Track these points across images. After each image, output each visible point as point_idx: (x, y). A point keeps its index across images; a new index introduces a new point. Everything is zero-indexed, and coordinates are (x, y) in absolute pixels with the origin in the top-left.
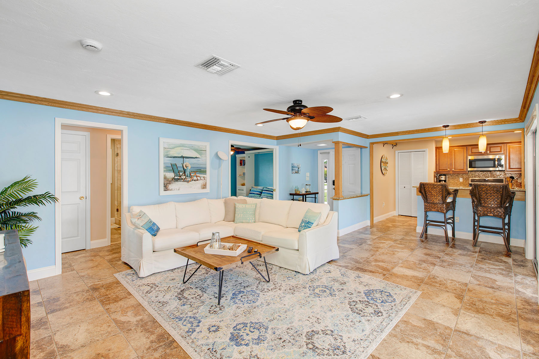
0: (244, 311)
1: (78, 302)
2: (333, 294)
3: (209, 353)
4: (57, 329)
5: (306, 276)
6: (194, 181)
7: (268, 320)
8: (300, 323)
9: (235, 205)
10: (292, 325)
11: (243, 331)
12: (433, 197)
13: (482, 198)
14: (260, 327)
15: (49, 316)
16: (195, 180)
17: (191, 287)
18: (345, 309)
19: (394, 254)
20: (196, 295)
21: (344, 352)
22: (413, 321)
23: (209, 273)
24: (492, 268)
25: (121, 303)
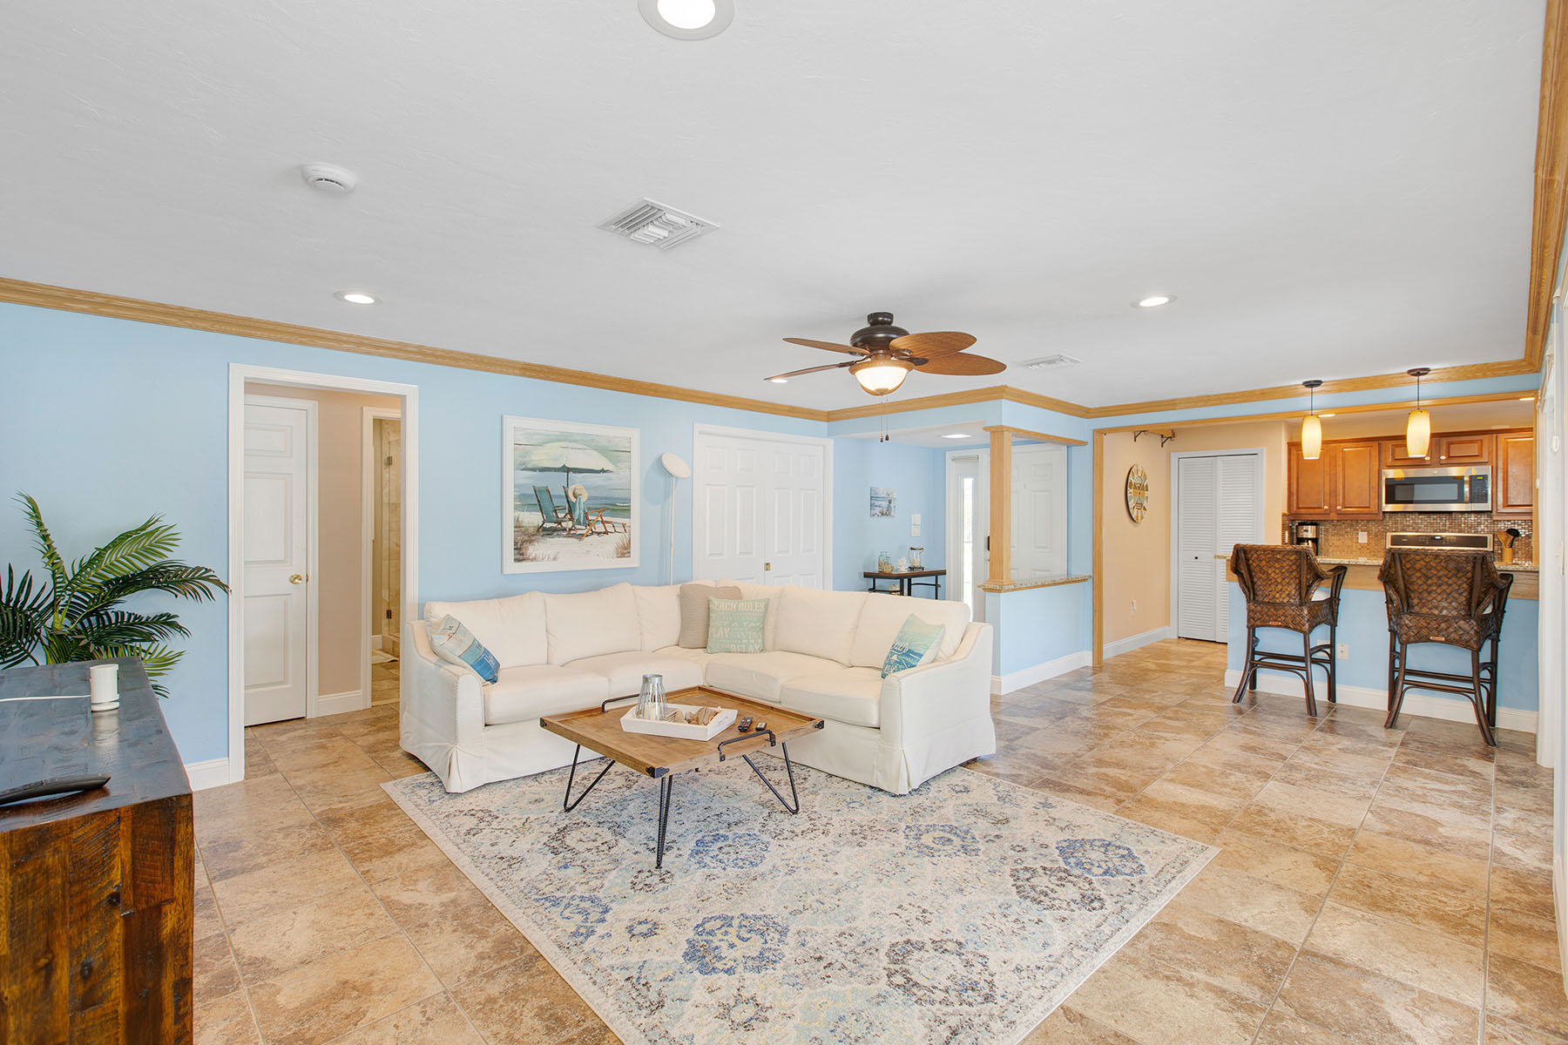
0: (725, 887)
1: (290, 854)
2: (972, 847)
3: (630, 987)
4: (239, 919)
5: (900, 800)
6: (595, 536)
7: (790, 910)
8: (875, 922)
9: (709, 604)
10: (853, 925)
11: (721, 937)
12: (1273, 586)
13: (1413, 592)
14: (765, 928)
15: (216, 886)
16: (599, 533)
17: (584, 820)
18: (1000, 889)
19: (1153, 745)
20: (598, 843)
21: (987, 998)
22: (1187, 924)
23: (635, 787)
24: (1432, 790)
25: (401, 858)
